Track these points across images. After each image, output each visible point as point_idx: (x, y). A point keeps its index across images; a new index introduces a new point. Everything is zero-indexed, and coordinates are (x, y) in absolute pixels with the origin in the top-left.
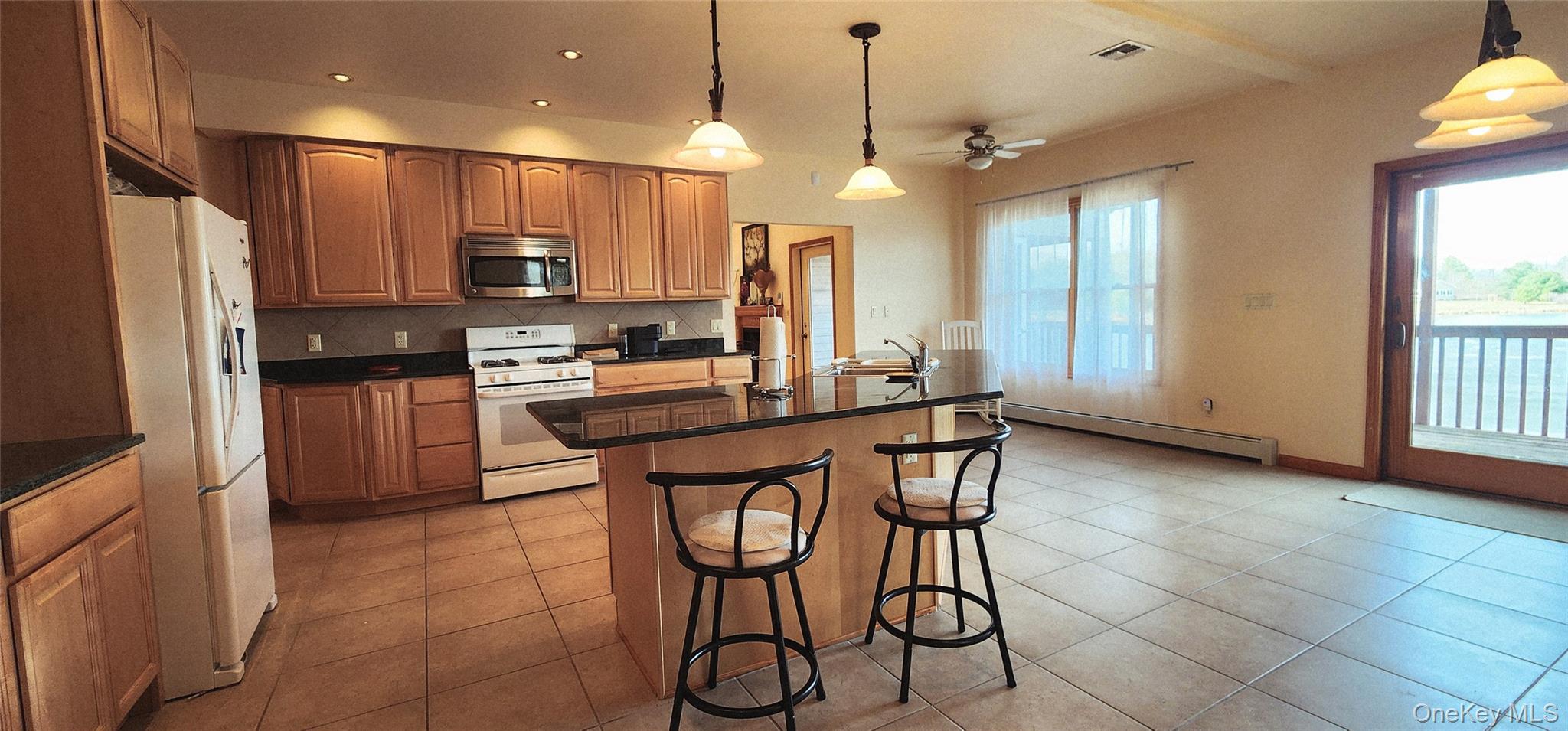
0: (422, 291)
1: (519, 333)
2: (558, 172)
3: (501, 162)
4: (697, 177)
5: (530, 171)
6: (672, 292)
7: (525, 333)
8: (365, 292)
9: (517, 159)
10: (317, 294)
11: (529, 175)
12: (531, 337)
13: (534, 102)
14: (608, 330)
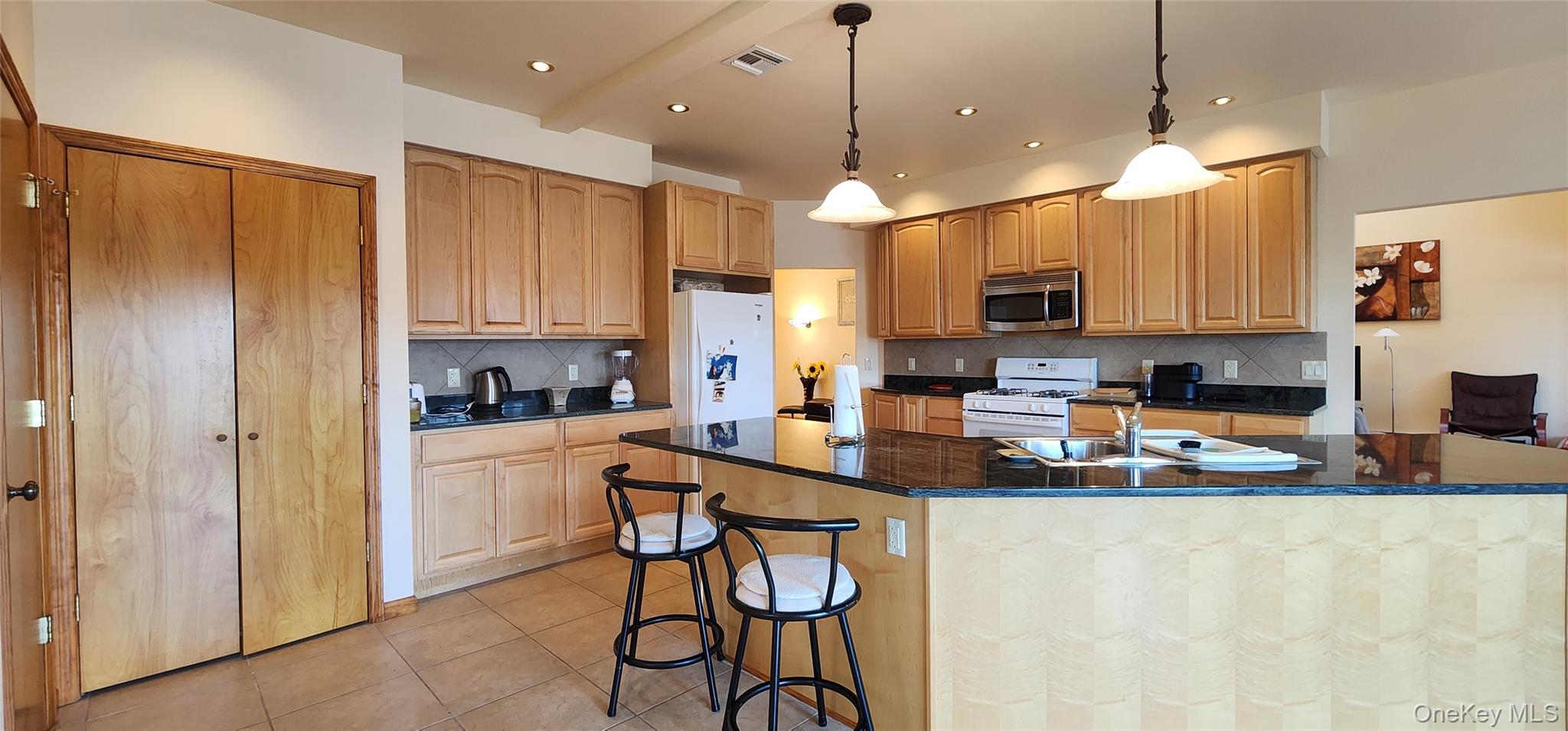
0: (956, 327)
1: (1040, 365)
2: (1068, 204)
3: (1015, 207)
4: (1251, 167)
5: (1043, 209)
6: (1203, 322)
7: (1044, 365)
8: (922, 327)
9: (1029, 201)
10: (898, 330)
11: (1041, 212)
12: (1049, 369)
13: (1026, 145)
14: (1141, 367)
